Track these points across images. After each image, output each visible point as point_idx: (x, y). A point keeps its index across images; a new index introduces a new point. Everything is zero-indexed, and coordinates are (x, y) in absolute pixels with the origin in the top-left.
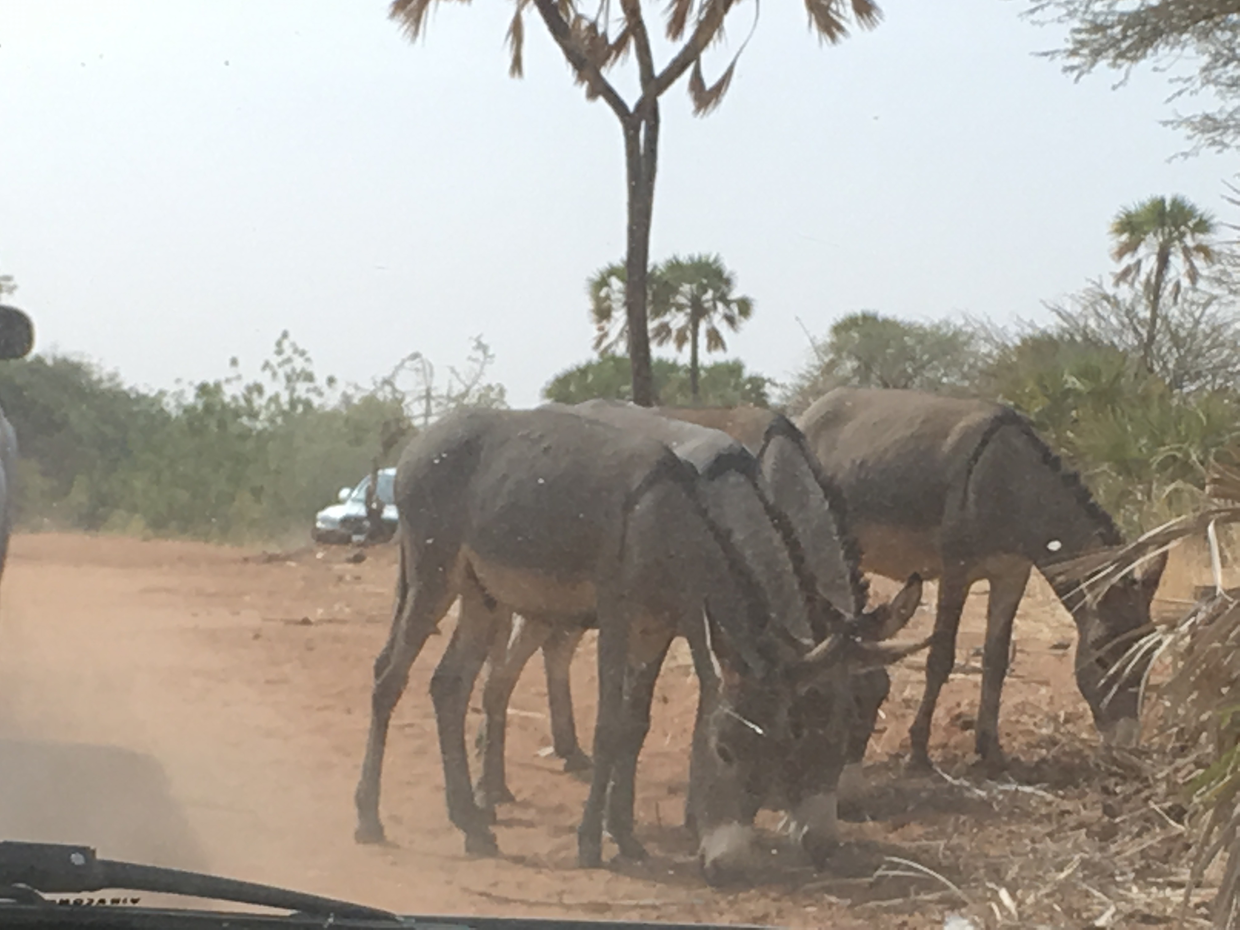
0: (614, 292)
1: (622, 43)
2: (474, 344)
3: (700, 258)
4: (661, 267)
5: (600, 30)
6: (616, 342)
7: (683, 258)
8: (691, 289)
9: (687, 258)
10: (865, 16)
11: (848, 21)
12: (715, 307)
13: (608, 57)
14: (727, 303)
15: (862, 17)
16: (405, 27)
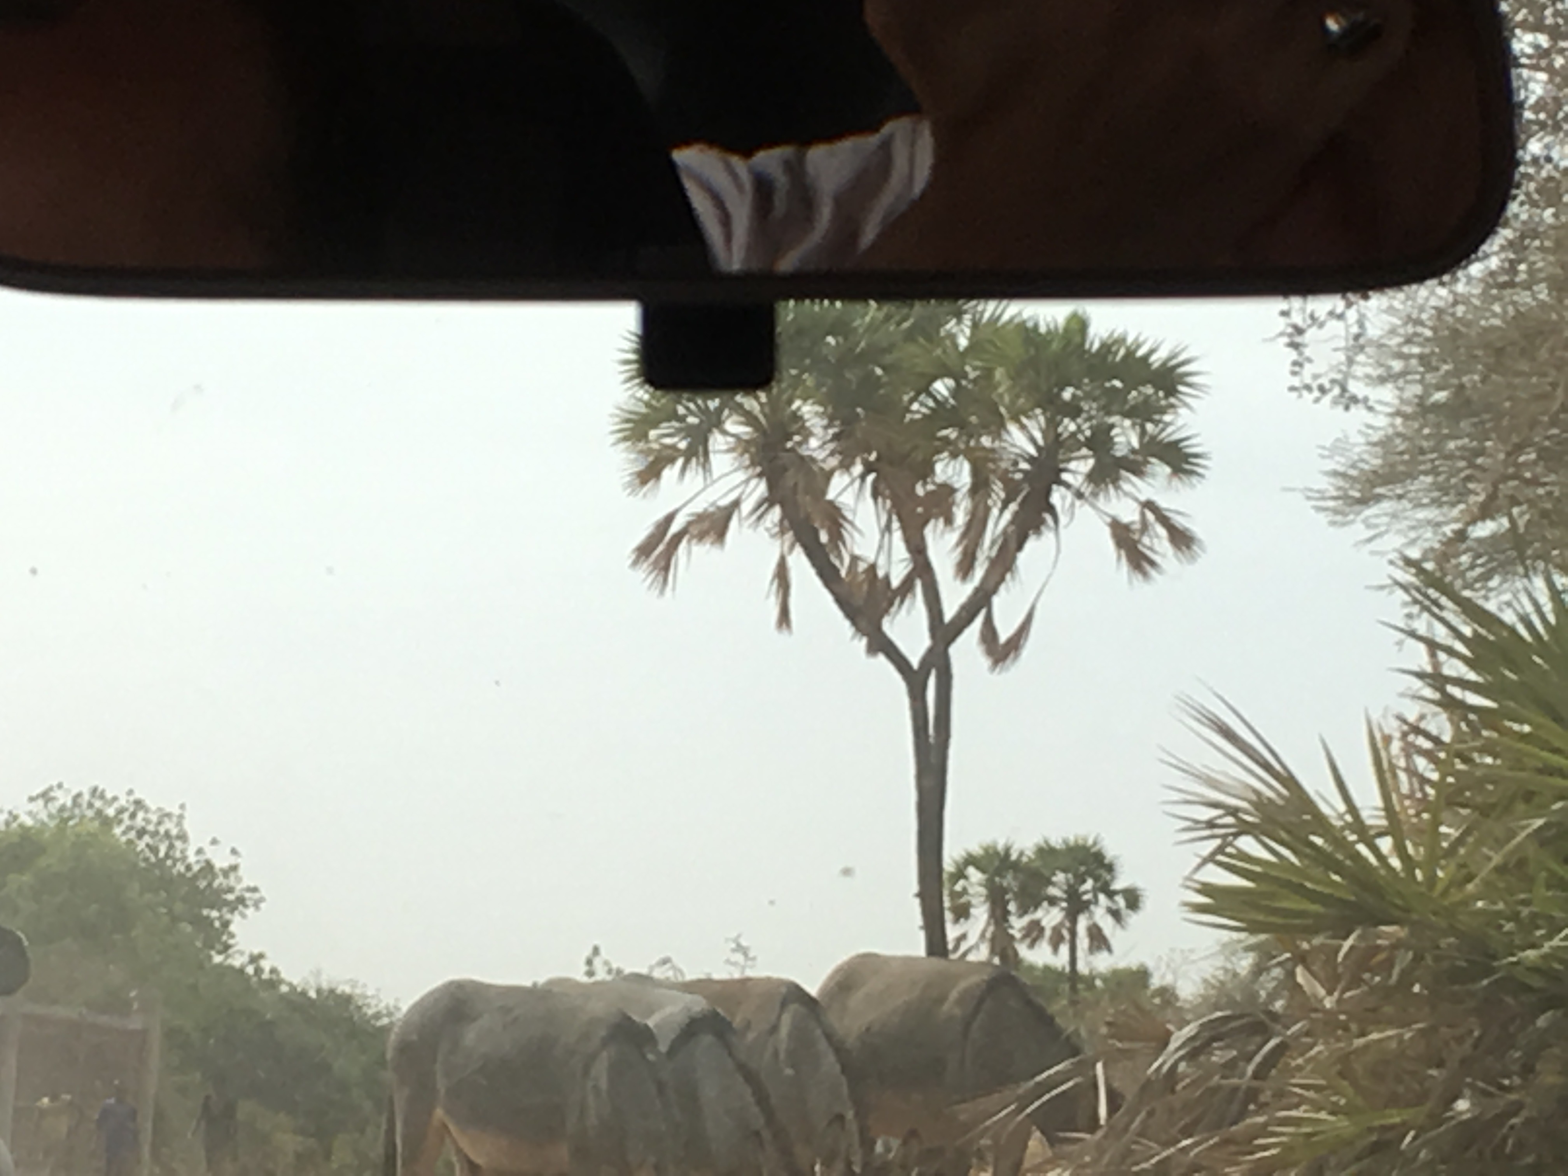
0: (972, 884)
1: (907, 586)
2: (733, 945)
3: (1076, 841)
4: (1030, 853)
5: (881, 573)
6: (975, 947)
7: (1056, 842)
8: (1067, 880)
9: (1060, 841)
10: (1184, 548)
11: (1164, 556)
12: (1096, 902)
13: (891, 604)
14: (1111, 894)
15: (1180, 549)
16: (653, 575)
